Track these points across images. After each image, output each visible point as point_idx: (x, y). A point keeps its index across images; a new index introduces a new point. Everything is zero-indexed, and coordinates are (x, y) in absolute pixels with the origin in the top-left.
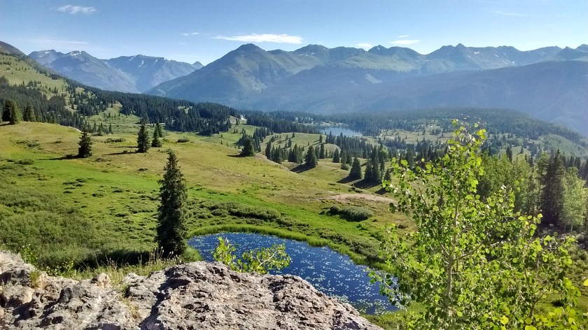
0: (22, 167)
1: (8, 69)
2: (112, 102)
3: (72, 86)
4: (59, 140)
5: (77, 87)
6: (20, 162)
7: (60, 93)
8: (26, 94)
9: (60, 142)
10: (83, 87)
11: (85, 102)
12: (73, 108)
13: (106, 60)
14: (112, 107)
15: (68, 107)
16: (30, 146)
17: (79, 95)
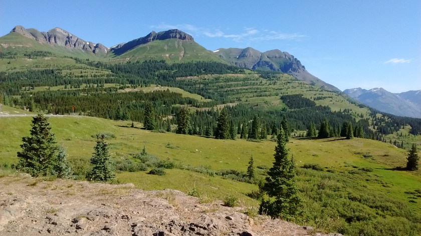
0: (366, 173)
1: (331, 101)
2: (403, 125)
3: (373, 113)
4: (386, 154)
5: (377, 113)
6: (363, 169)
7: (365, 117)
8: (342, 118)
9: (388, 156)
10: (381, 113)
11: (383, 124)
12: (374, 128)
13: (398, 94)
14: (403, 128)
15: (371, 128)
16: (365, 156)
17: (378, 119)
